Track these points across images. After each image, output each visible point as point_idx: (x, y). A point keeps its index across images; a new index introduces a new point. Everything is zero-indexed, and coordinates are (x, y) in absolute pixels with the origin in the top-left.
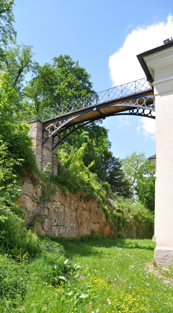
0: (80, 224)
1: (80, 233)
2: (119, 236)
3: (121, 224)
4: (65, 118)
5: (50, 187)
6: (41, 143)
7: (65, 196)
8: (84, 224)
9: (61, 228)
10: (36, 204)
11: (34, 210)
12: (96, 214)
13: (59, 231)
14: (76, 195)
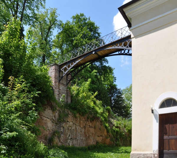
0: (88, 137)
1: (88, 144)
2: (117, 145)
3: (118, 136)
4: (74, 61)
5: (64, 112)
6: (58, 81)
7: (76, 118)
8: (90, 137)
9: (74, 140)
10: (55, 124)
11: (53, 128)
12: (99, 130)
13: (73, 143)
14: (84, 117)
